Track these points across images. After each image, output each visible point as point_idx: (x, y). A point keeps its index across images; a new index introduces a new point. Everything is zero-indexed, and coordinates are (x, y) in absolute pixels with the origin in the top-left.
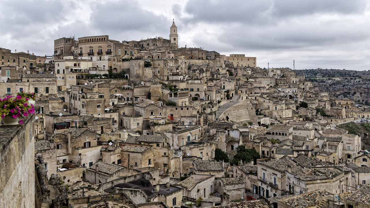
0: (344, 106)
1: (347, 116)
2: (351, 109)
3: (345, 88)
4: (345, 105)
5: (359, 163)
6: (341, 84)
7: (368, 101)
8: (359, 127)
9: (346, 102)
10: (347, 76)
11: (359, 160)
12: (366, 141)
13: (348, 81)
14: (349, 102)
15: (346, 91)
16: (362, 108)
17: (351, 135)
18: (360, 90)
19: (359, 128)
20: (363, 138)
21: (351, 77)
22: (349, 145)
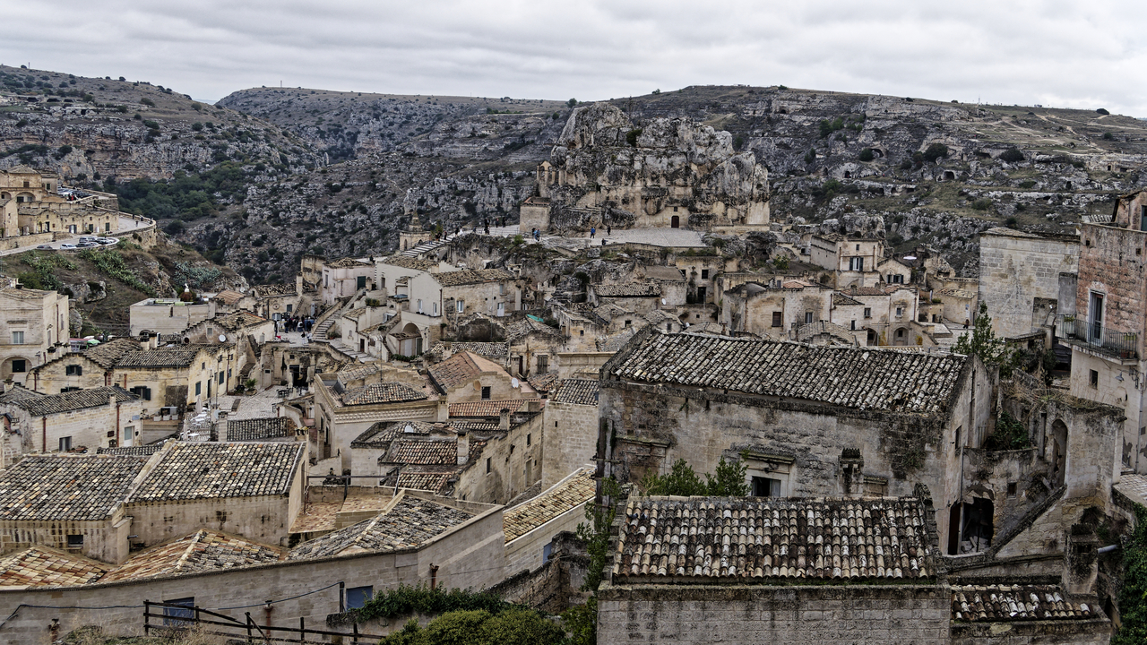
0: (14, 195)
1: (22, 230)
2: (40, 203)
3: (29, 132)
4: (16, 189)
5: (52, 383)
6: (10, 117)
7: (117, 179)
8: (72, 262)
9: (20, 181)
10: (35, 89)
11: (52, 372)
12: (94, 308)
13: (39, 109)
14: (33, 182)
15: (33, 143)
16: (88, 201)
17: (28, 293)
18: (85, 142)
19: (72, 267)
20: (85, 299)
21: (51, 93)
22: (18, 328)
